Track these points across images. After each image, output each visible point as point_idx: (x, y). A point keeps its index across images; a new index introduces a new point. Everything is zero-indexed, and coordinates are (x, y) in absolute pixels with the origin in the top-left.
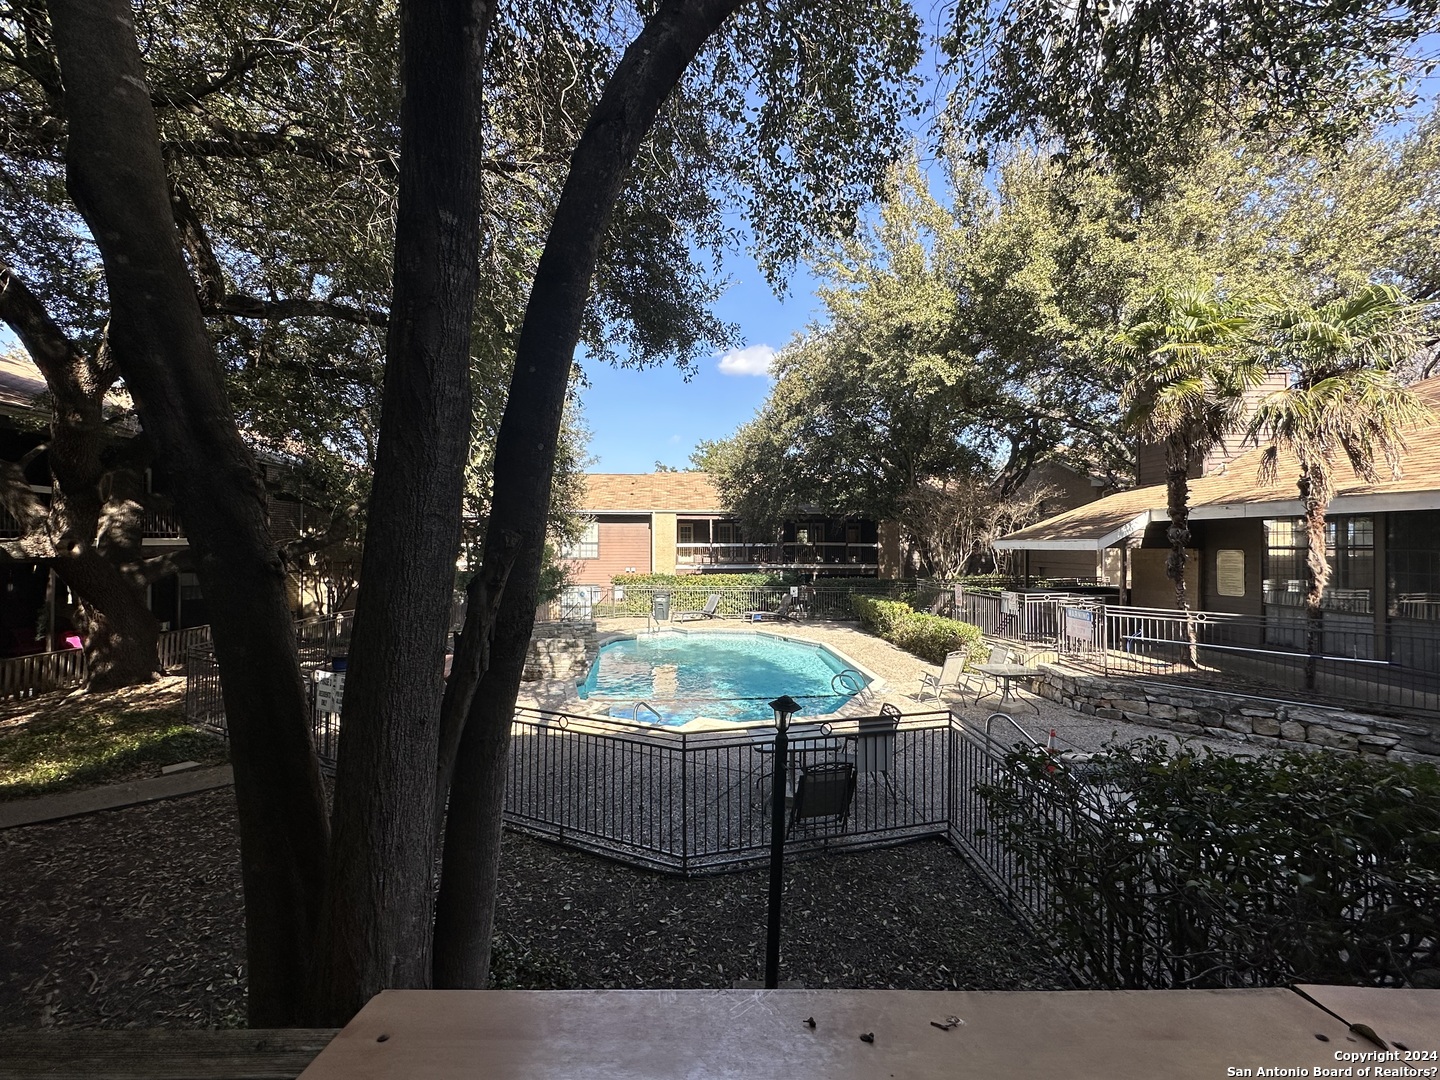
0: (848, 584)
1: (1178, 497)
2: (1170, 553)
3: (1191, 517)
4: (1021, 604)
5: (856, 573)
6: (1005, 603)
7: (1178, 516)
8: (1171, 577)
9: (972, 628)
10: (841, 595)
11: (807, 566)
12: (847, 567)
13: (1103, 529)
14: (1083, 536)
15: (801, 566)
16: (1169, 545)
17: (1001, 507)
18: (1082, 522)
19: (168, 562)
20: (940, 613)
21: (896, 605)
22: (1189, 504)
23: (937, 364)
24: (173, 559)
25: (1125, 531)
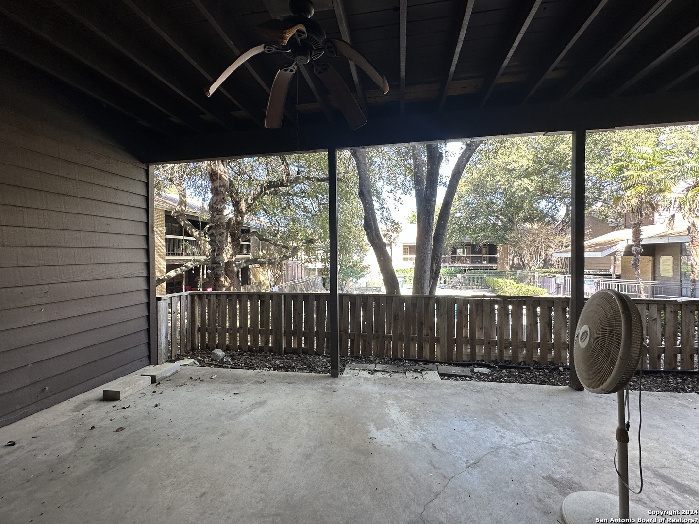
0: (483, 273)
1: (637, 234)
2: (633, 258)
3: (643, 242)
4: (565, 280)
5: (487, 268)
6: (558, 280)
7: (637, 242)
8: (633, 267)
9: (543, 289)
10: (481, 278)
11: (463, 265)
12: (482, 266)
13: (604, 248)
14: (595, 251)
15: (460, 265)
16: (633, 255)
17: (559, 238)
18: (596, 245)
19: (243, 263)
20: (528, 284)
21: (508, 281)
22: (641, 237)
23: (525, 182)
24: (244, 262)
25: (614, 249)
